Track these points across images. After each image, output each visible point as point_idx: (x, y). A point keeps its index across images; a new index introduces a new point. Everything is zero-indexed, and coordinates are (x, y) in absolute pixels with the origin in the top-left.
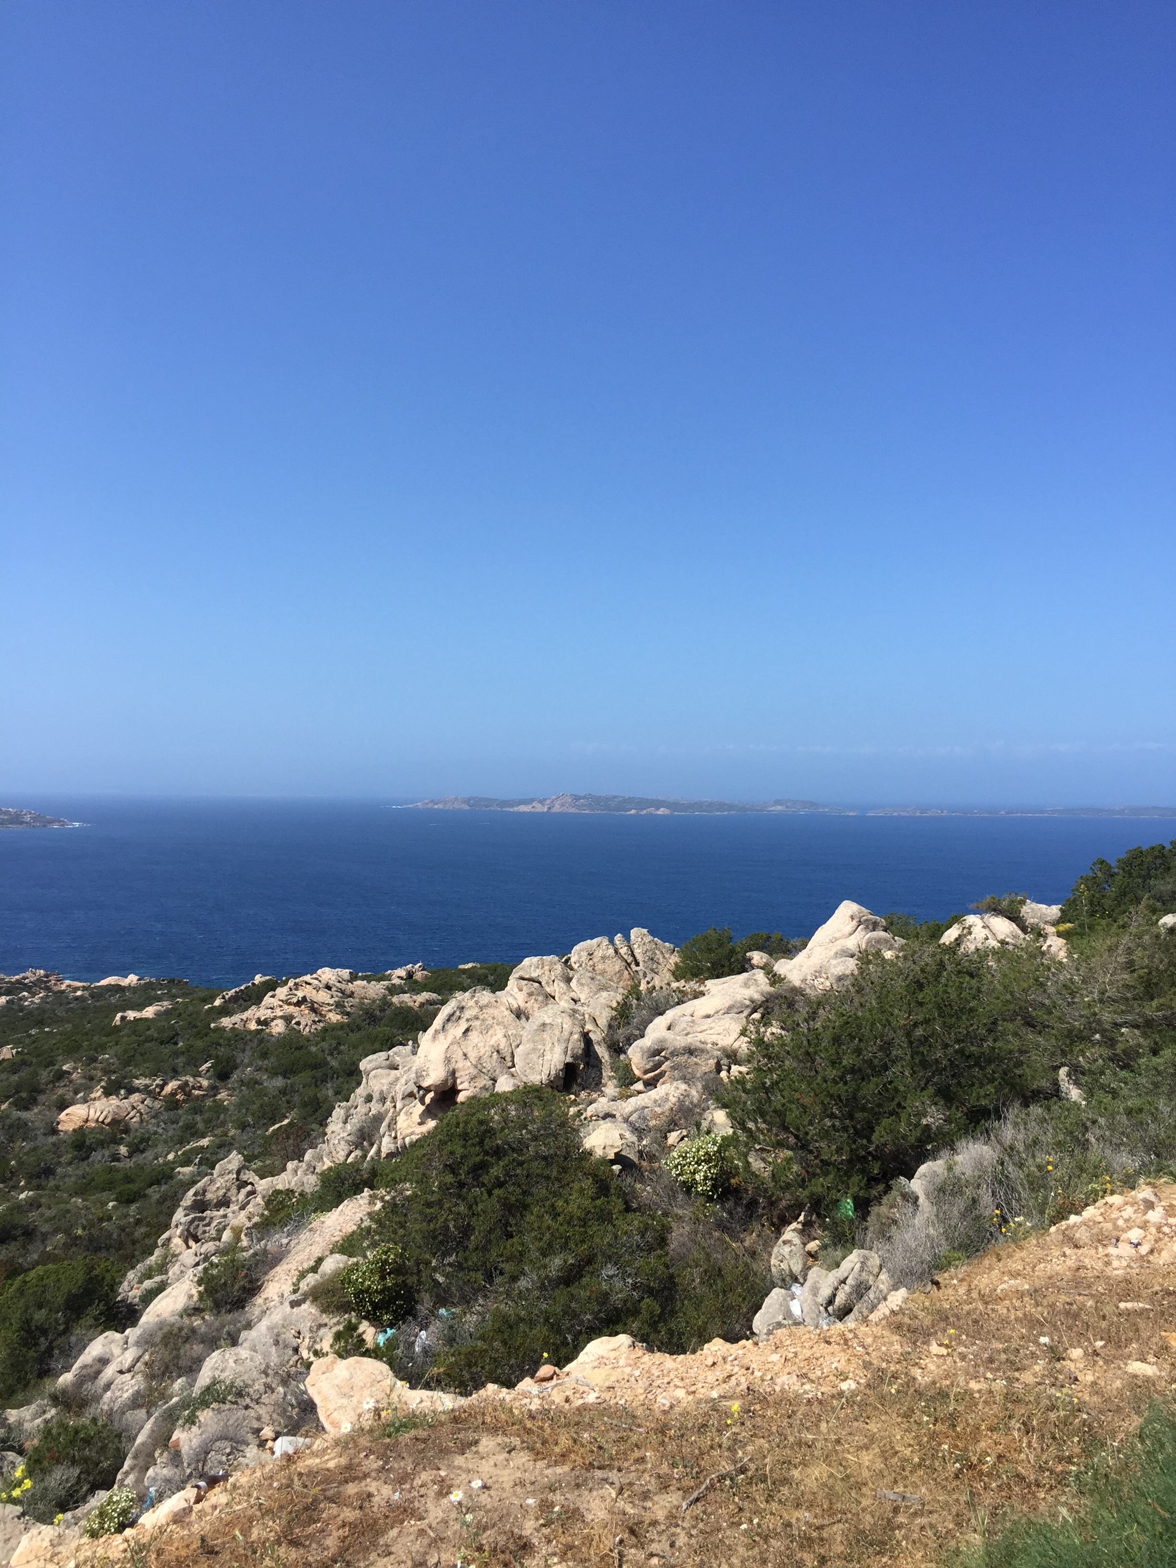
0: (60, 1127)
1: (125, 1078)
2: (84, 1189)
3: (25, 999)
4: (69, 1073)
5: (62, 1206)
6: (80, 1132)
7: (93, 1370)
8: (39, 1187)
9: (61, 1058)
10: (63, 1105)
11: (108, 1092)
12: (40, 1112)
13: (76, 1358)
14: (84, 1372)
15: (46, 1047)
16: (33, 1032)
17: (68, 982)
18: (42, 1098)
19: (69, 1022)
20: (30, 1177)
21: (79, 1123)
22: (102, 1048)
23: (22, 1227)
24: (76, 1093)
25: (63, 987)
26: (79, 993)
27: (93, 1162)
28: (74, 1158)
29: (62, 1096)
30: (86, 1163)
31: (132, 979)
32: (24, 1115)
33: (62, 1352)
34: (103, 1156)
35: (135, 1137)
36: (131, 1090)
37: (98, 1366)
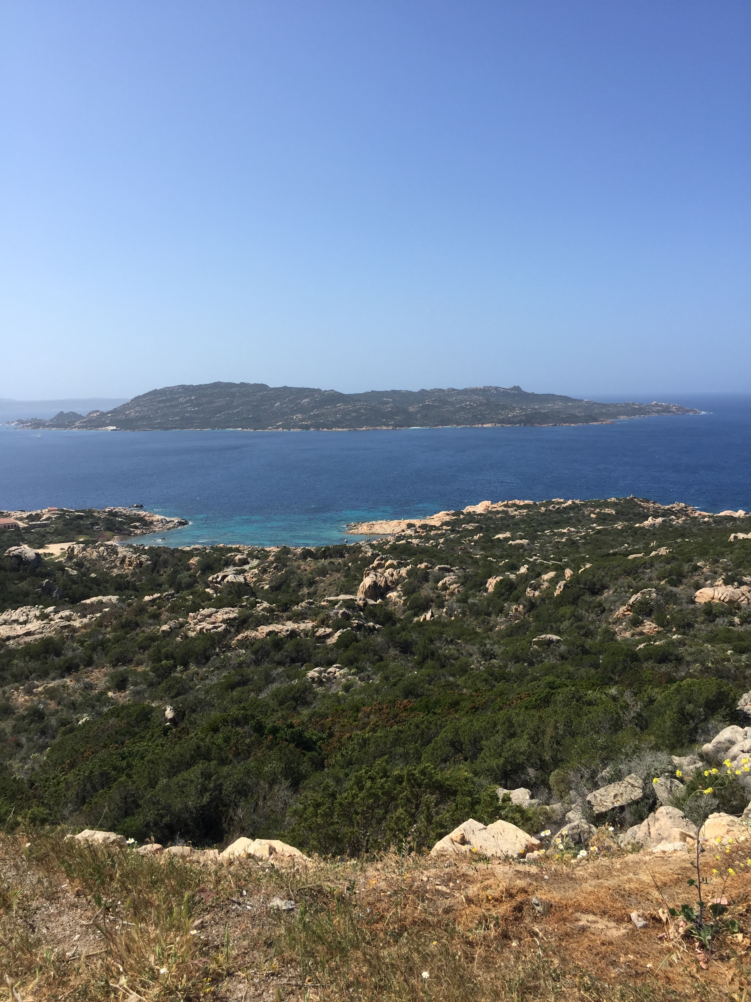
0: (696, 600)
1: (737, 575)
2: (712, 639)
3: (673, 520)
4: (701, 567)
5: (699, 647)
6: (709, 604)
7: (725, 745)
8: (684, 634)
9: (696, 558)
10: (698, 587)
11: (726, 582)
12: (683, 589)
13: (714, 737)
14: (719, 746)
15: (686, 550)
16: (679, 540)
17: (699, 512)
18: (685, 581)
19: (700, 537)
20: (679, 627)
21: (708, 599)
22: (722, 555)
23: (675, 655)
24: (706, 581)
25: (696, 515)
26: (706, 519)
27: (717, 624)
28: (705, 620)
29: (697, 581)
30: (712, 624)
31: (741, 513)
32: (674, 589)
33: (703, 731)
34: (724, 622)
35: (745, 613)
36: (741, 584)
37: (728, 744)
